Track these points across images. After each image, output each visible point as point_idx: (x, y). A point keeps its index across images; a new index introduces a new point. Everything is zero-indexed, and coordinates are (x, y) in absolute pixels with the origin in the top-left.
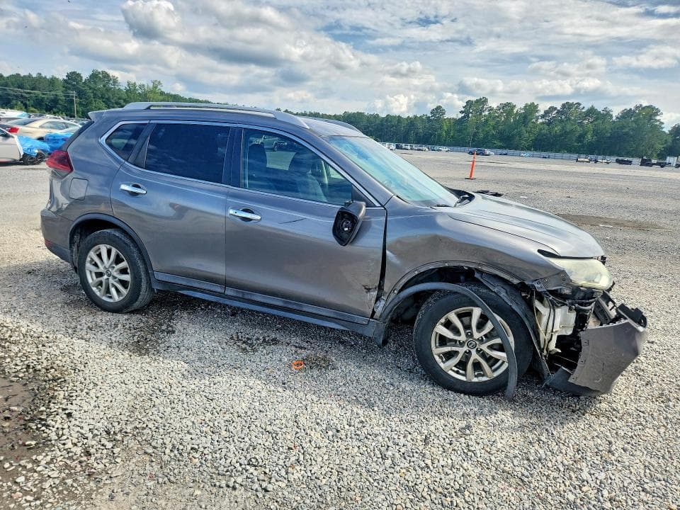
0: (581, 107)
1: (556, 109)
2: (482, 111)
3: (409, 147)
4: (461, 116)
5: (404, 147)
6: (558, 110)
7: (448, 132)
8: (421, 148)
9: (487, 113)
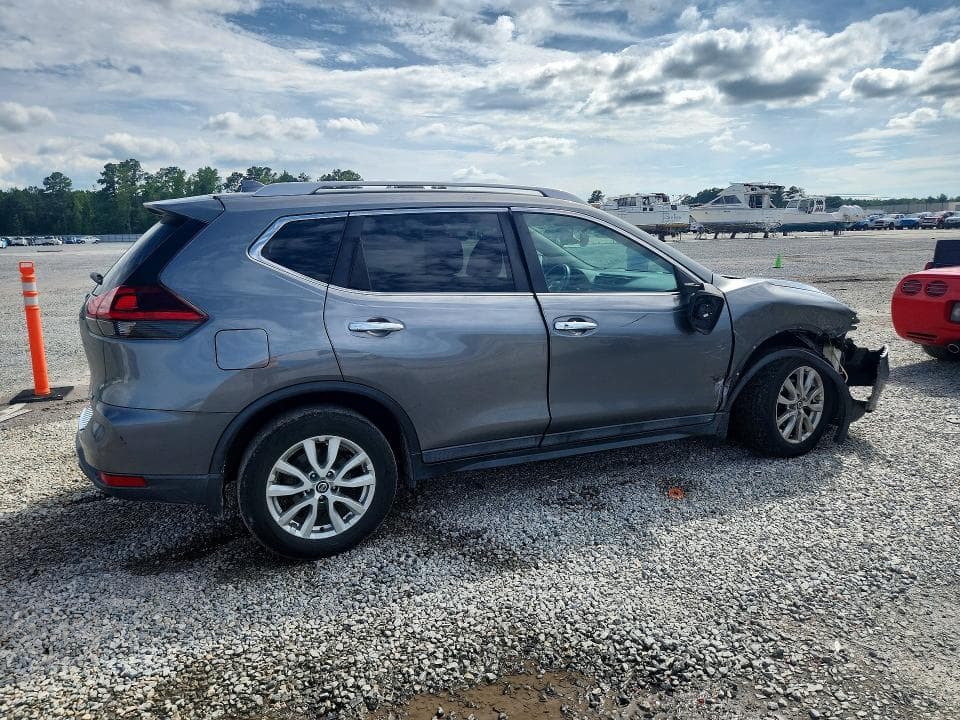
0: (272, 172)
1: (241, 175)
2: (134, 180)
3: (24, 242)
4: (100, 187)
5: (14, 242)
6: (245, 178)
7: (85, 213)
8: (48, 241)
9: (143, 182)
